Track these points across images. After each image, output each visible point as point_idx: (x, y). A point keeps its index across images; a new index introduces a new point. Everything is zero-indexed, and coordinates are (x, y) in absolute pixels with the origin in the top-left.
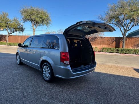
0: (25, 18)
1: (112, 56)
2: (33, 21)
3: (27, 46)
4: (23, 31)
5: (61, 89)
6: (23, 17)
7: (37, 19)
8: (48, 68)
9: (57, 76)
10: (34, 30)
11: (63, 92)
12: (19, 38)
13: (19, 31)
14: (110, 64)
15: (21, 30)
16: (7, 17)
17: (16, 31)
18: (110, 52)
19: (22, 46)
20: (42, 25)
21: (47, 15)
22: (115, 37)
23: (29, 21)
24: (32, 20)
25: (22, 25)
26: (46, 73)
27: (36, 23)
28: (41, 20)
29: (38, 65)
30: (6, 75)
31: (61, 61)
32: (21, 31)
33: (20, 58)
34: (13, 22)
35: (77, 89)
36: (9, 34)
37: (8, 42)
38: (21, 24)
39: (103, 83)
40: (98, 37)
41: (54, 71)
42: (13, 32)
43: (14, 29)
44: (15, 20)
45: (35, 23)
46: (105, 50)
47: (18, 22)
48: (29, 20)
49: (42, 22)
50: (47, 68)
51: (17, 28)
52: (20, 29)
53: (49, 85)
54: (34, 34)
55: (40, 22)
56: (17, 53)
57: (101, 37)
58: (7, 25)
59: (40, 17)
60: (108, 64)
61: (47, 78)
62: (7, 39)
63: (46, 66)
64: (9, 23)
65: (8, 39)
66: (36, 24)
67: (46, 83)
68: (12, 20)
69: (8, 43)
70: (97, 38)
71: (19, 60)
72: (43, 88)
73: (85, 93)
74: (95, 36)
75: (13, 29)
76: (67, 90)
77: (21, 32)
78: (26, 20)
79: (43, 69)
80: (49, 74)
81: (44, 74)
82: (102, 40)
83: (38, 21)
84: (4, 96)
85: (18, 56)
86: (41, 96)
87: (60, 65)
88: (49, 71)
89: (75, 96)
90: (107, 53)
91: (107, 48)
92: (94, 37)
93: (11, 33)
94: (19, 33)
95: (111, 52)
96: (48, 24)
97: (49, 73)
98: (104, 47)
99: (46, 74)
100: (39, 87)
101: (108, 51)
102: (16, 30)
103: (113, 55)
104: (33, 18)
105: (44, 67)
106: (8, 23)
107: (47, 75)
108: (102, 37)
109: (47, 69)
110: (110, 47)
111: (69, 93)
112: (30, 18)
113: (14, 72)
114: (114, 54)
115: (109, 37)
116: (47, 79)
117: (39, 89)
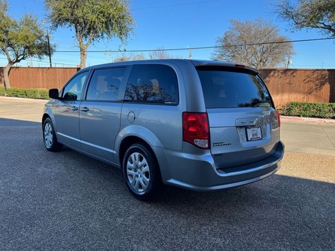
0: (56, 16)
1: (321, 126)
2: (80, 24)
3: (72, 98)
4: (50, 55)
5: (183, 222)
6: (50, 12)
7: (92, 17)
8: (144, 161)
9: (172, 181)
10: (83, 52)
11: (192, 229)
12: (40, 74)
13: (40, 54)
14: (316, 152)
15: (46, 50)
16: (6, 14)
17: (32, 54)
18: (313, 116)
19: (60, 96)
20: (105, 35)
21: (119, 6)
22: (328, 70)
23: (69, 23)
24: (76, 22)
25: (47, 37)
26: (137, 173)
27: (89, 29)
28: (104, 20)
29: (111, 151)
30: (19, 179)
31: (184, 140)
32: (46, 53)
33: (53, 133)
34: (21, 27)
35: (229, 222)
36: (11, 62)
37: (8, 87)
38: (45, 35)
39: (307, 208)
40: (275, 70)
41: (162, 169)
42: (23, 58)
43: (26, 47)
44: (28, 23)
45: (86, 29)
46: (296, 110)
47: (35, 28)
48: (67, 20)
49: (107, 27)
50: (141, 159)
51: (33, 46)
52: (43, 49)
53: (146, 208)
54: (83, 61)
55: (100, 26)
56: (46, 116)
57: (286, 71)
58: (4, 37)
59: (101, 12)
60: (309, 150)
61: (140, 187)
62: (6, 78)
63: (137, 154)
64: (11, 30)
65: (10, 79)
66: (89, 32)
67: (137, 202)
68: (18, 21)
69: (10, 90)
70: (272, 73)
71: (50, 137)
72: (131, 217)
73: (258, 235)
74: (265, 68)
75: (23, 49)
76: (201, 225)
77: (45, 56)
78: (59, 20)
79: (129, 163)
80: (147, 176)
81: (131, 176)
82: (288, 81)
83: (95, 22)
84: (27, 237)
85: (48, 127)
86: (129, 240)
87: (182, 151)
88: (147, 168)
89: (228, 241)
90: (303, 118)
91: (304, 104)
92: (264, 70)
93: (18, 61)
94: (38, 59)
95: (318, 115)
96: (122, 32)
97: (147, 174)
98: (292, 101)
99: (137, 176)
100: (119, 215)
101: (308, 113)
102: (30, 50)
103: (323, 124)
104: (80, 15)
105: (132, 155)
106: (7, 32)
107: (140, 179)
108: (288, 70)
109: (140, 163)
110: (312, 100)
111: (210, 234)
112: (72, 15)
113: (40, 170)
114: (326, 120)
115: (309, 70)
116: (140, 190)
117: (120, 220)
